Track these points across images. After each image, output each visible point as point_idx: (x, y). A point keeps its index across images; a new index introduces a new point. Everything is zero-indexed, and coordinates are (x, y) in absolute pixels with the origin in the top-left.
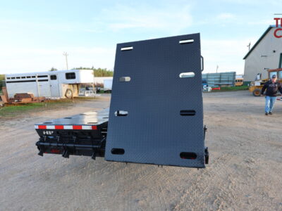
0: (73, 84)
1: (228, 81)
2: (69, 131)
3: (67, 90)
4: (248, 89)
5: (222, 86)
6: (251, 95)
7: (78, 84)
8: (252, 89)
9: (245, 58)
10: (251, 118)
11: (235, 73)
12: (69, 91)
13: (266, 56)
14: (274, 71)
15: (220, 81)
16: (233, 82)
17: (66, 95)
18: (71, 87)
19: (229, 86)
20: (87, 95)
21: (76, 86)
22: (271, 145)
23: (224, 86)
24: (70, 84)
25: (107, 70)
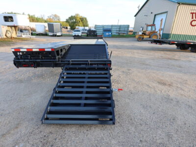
0: (11, 27)
1: (124, 31)
2: (36, 52)
3: (7, 31)
4: (135, 37)
5: (121, 34)
6: (136, 41)
7: (15, 27)
8: (137, 37)
9: (135, 16)
10: (134, 52)
11: (129, 26)
12: (8, 32)
13: (147, 16)
14: (150, 26)
15: (119, 31)
16: (127, 31)
17: (6, 35)
18: (10, 29)
19: (125, 34)
20: (24, 36)
21: (13, 28)
22: (141, 64)
23: (122, 34)
24: (8, 26)
25: (36, 17)
